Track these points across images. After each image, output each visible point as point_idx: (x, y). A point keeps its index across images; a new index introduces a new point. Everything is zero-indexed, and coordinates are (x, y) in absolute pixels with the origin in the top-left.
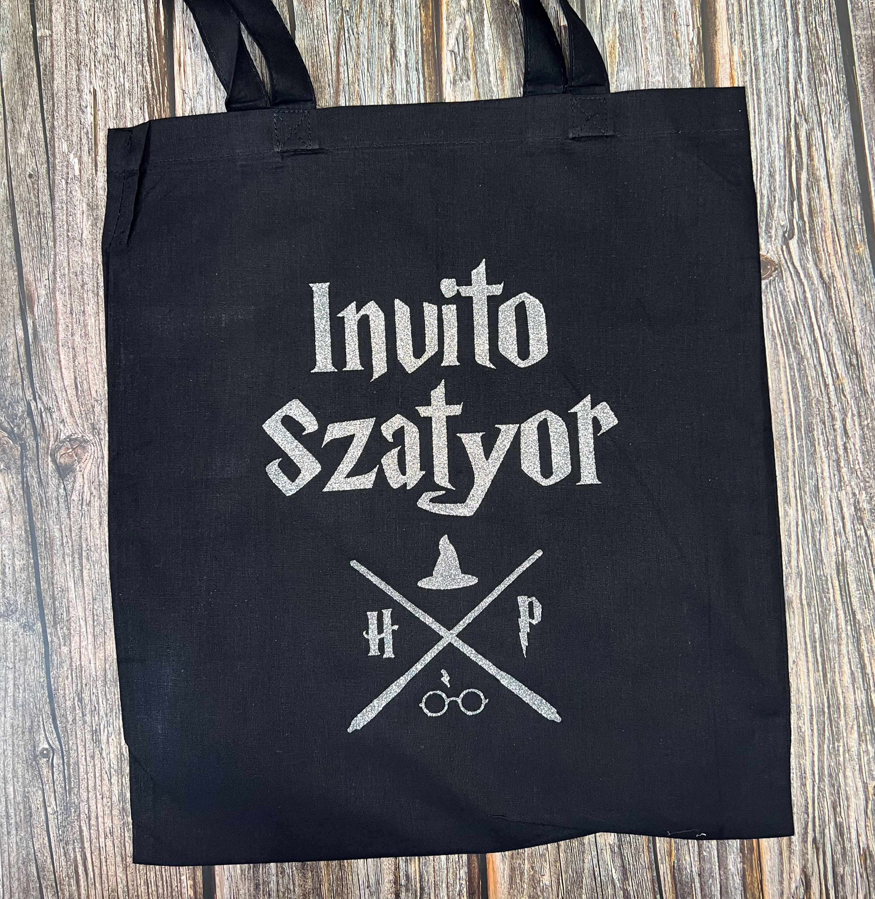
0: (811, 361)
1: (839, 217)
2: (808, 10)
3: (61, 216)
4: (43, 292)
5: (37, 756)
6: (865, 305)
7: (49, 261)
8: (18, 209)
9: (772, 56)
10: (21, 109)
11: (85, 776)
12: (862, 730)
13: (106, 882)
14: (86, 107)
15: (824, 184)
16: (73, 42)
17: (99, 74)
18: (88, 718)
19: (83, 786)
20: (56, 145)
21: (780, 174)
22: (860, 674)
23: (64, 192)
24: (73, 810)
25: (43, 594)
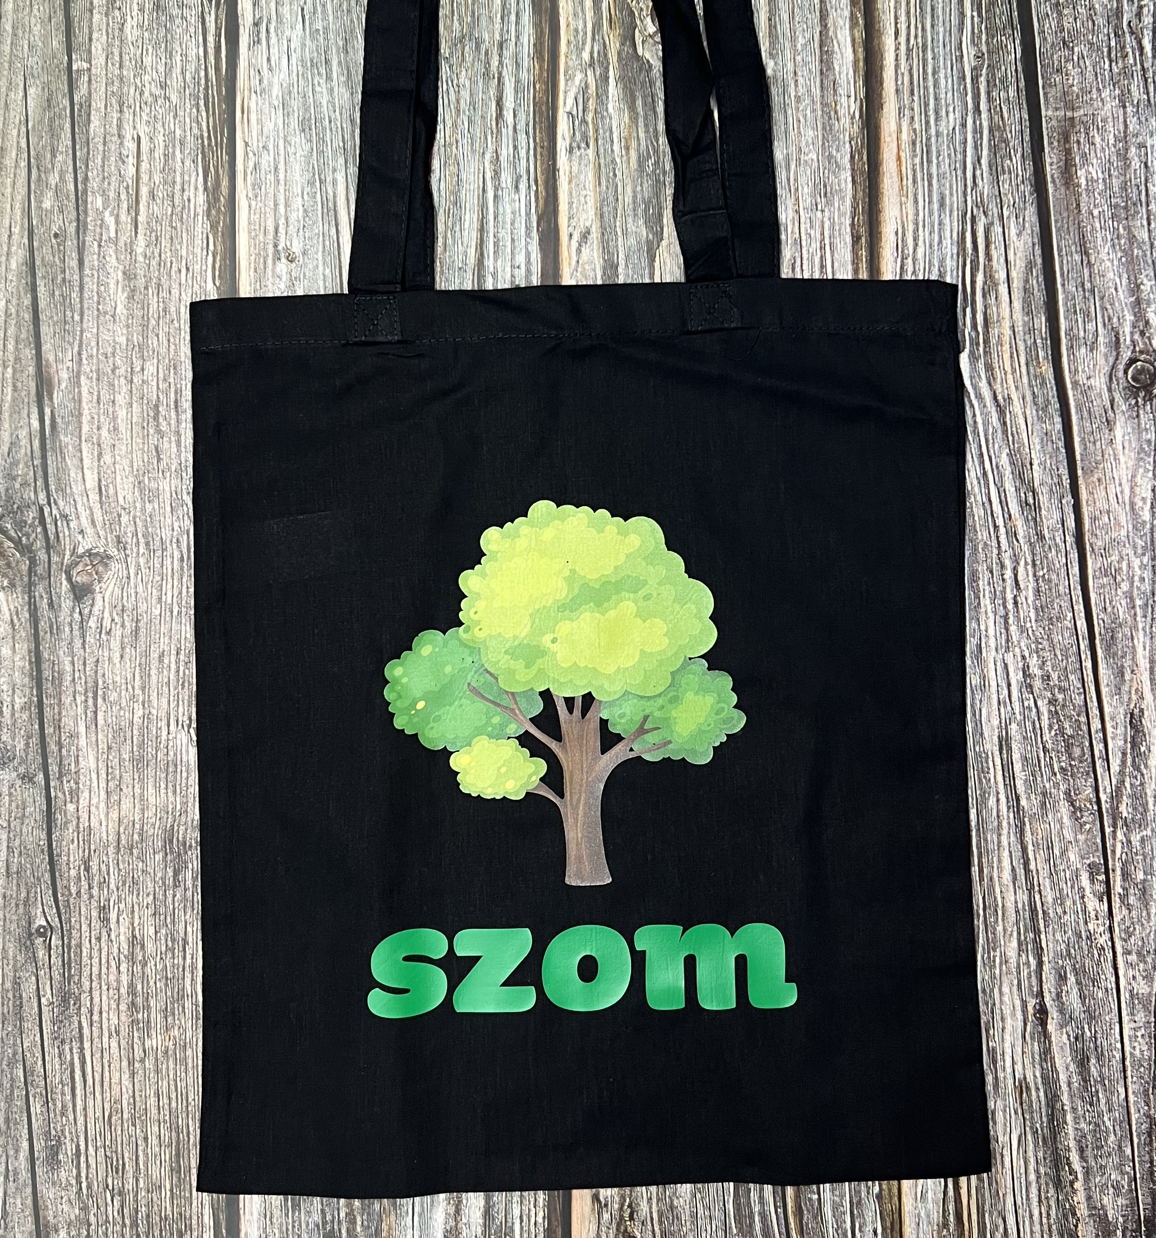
0: (979, 498)
1: (1019, 328)
2: (991, 84)
3: (91, 285)
4: (64, 375)
5: (33, 934)
6: (1046, 434)
7: (74, 338)
8: (39, 274)
9: (948, 135)
10: (49, 156)
11: (89, 961)
12: (1022, 938)
13: (108, 1090)
14: (128, 156)
15: (1003, 289)
16: (115, 79)
17: (145, 117)
18: (95, 892)
19: (86, 973)
20: (89, 200)
21: (952, 275)
22: (1023, 871)
23: (95, 257)
24: (72, 1002)
25: (48, 740)
